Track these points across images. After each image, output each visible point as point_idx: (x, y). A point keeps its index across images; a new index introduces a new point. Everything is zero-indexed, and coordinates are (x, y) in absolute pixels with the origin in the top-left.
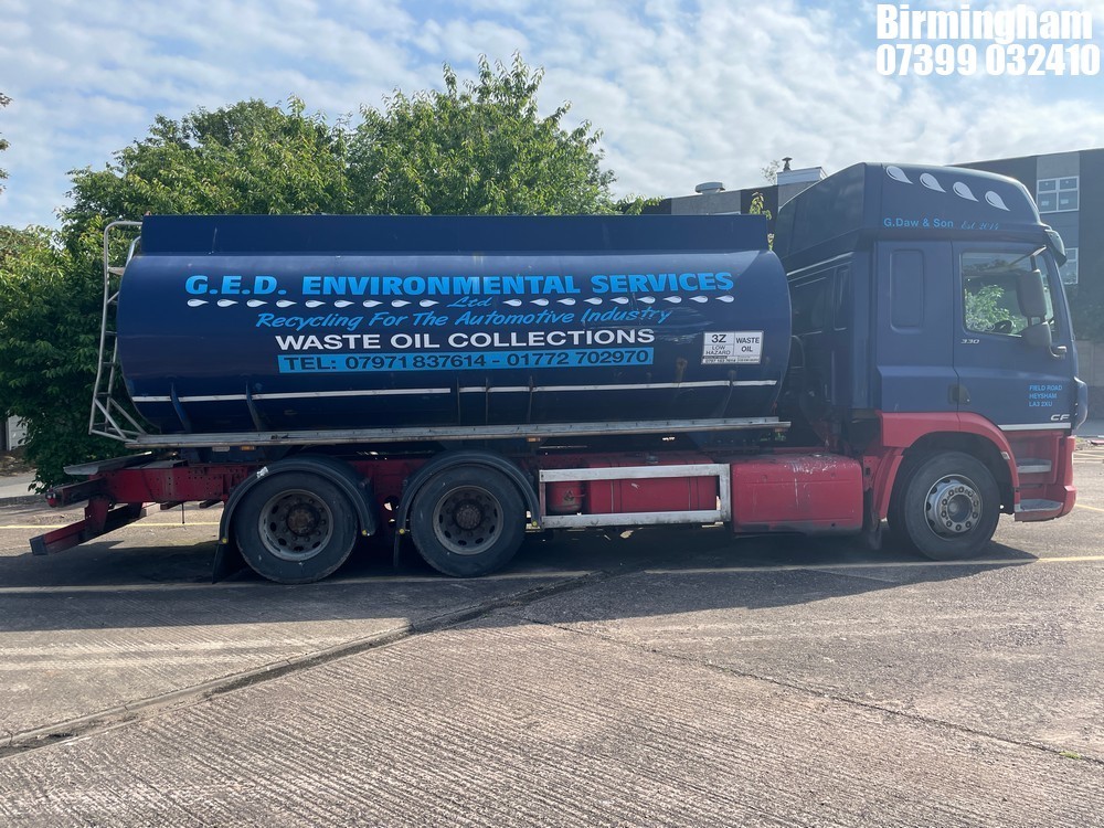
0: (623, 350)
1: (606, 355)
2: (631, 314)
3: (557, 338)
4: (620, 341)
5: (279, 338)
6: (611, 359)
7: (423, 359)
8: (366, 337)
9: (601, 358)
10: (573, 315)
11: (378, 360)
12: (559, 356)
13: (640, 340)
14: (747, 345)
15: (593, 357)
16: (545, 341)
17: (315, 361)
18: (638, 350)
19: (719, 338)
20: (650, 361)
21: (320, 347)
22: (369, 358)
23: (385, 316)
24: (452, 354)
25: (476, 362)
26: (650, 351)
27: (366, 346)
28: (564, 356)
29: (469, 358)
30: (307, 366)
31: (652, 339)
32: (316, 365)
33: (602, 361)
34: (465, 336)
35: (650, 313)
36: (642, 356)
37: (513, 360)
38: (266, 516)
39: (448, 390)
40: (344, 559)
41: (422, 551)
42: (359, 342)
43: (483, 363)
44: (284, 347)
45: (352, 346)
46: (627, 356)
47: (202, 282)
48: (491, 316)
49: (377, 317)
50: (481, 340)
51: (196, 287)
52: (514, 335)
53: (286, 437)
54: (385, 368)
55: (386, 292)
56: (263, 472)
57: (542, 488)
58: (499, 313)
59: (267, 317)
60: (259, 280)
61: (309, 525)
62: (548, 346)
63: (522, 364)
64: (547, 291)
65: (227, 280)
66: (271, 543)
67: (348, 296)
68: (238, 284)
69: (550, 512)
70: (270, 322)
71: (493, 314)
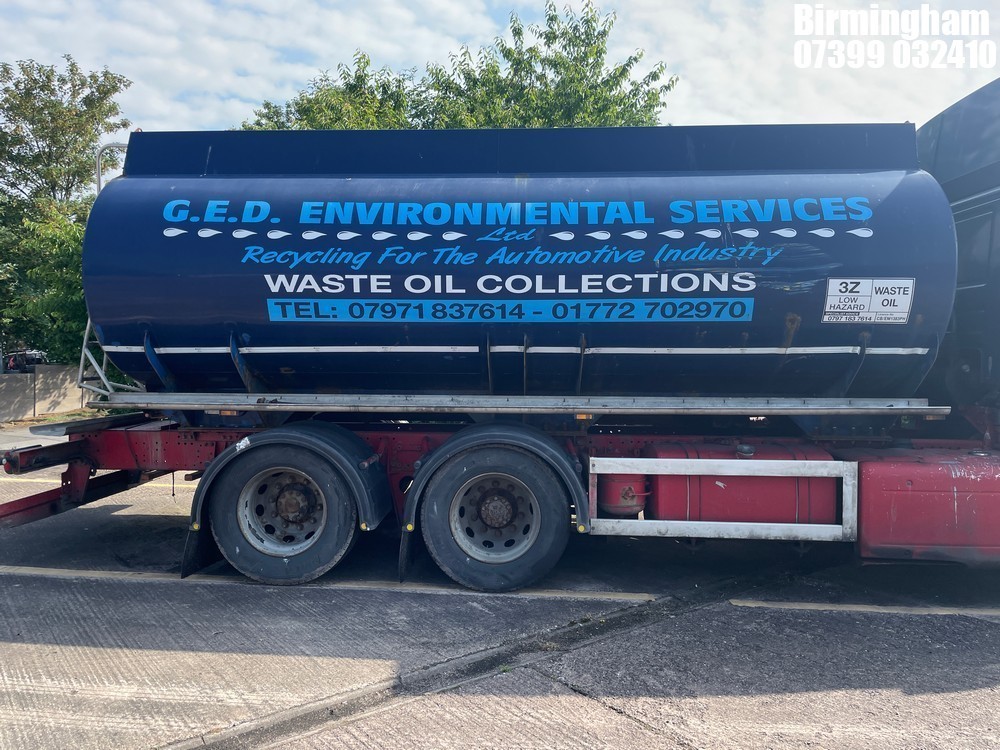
0: (710, 301)
1: (687, 307)
2: (723, 251)
3: (619, 284)
4: (706, 288)
5: (268, 278)
6: (694, 312)
7: (444, 307)
8: (374, 278)
9: (679, 311)
10: (643, 253)
11: (388, 308)
12: (622, 307)
13: (735, 287)
14: (890, 297)
15: (669, 310)
16: (604, 286)
17: (312, 307)
18: (731, 301)
19: (850, 287)
20: (748, 317)
21: (318, 290)
22: (377, 305)
23: (398, 252)
24: (481, 303)
25: (511, 313)
26: (749, 303)
27: (374, 289)
28: (627, 308)
29: (503, 307)
30: (302, 313)
31: (752, 286)
32: (312, 312)
33: (681, 316)
34: (498, 279)
35: (749, 251)
36: (738, 310)
37: (560, 311)
38: (248, 498)
39: (475, 349)
40: (338, 558)
41: (434, 554)
42: (365, 284)
43: (520, 315)
44: (275, 289)
45: (357, 289)
46: (715, 309)
47: (182, 207)
48: (533, 254)
49: (388, 253)
50: (519, 284)
51: (175, 213)
52: (562, 279)
53: (275, 401)
54: (397, 319)
55: (402, 221)
56: (243, 444)
57: (593, 482)
58: (542, 250)
59: (255, 251)
60: (250, 205)
61: (301, 510)
62: (607, 294)
63: (571, 317)
64: (609, 220)
65: (212, 205)
66: (254, 532)
67: (353, 226)
68: (225, 211)
69: (603, 514)
70: (259, 257)
71: (537, 250)
